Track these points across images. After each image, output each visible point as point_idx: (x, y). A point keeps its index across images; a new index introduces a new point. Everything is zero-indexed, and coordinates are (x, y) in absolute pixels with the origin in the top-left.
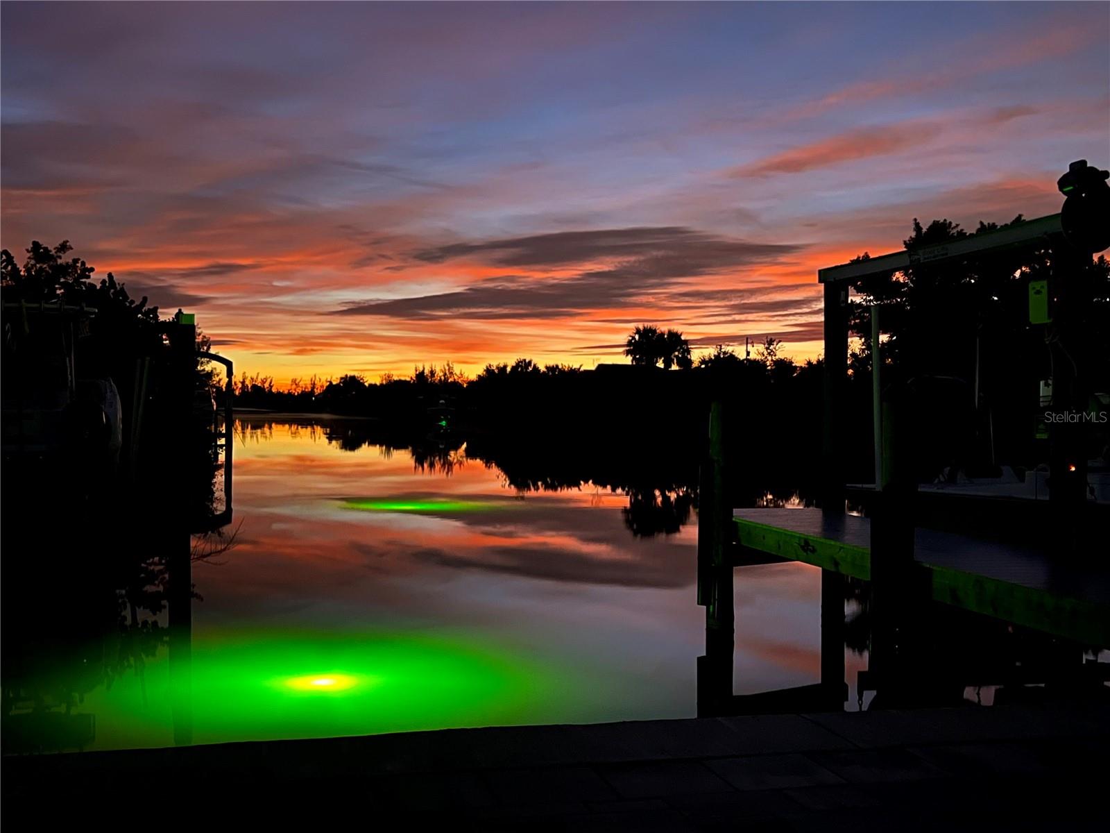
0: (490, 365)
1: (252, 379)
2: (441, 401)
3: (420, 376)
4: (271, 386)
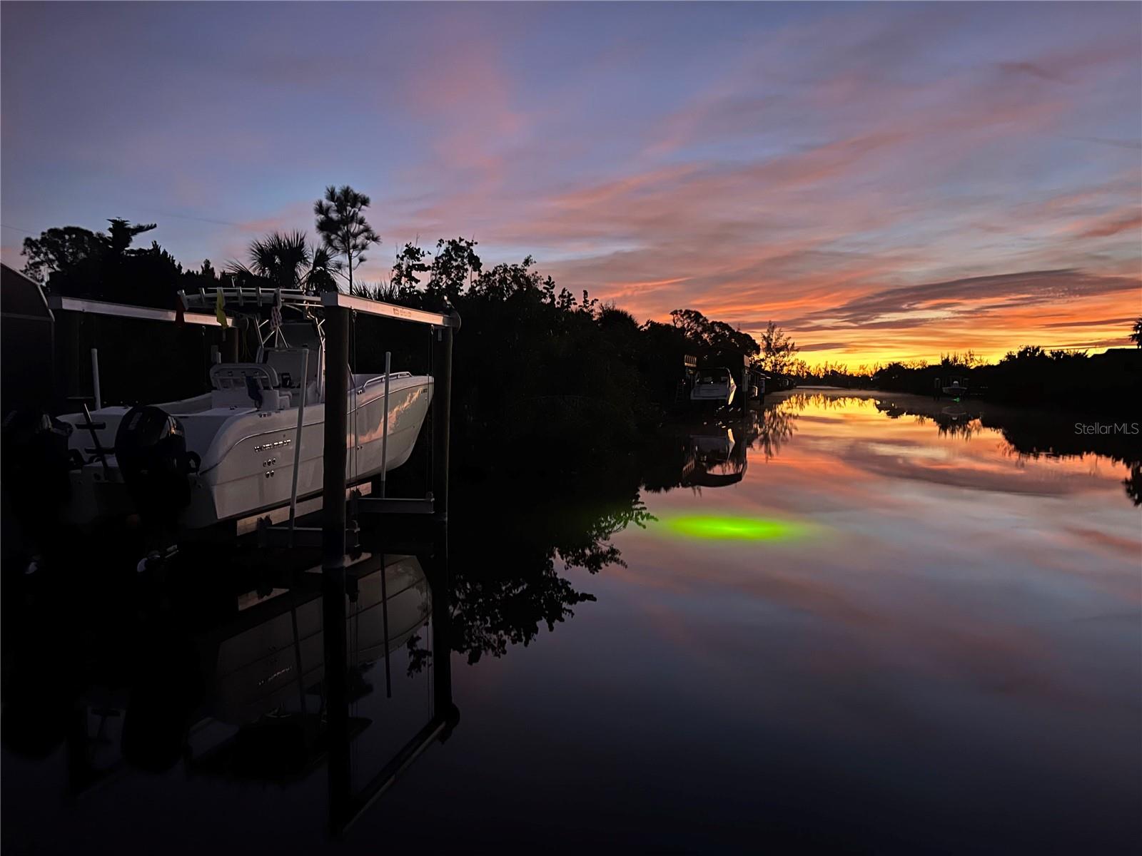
0: (1011, 352)
1: (832, 366)
2: (955, 382)
3: (946, 362)
4: (846, 371)
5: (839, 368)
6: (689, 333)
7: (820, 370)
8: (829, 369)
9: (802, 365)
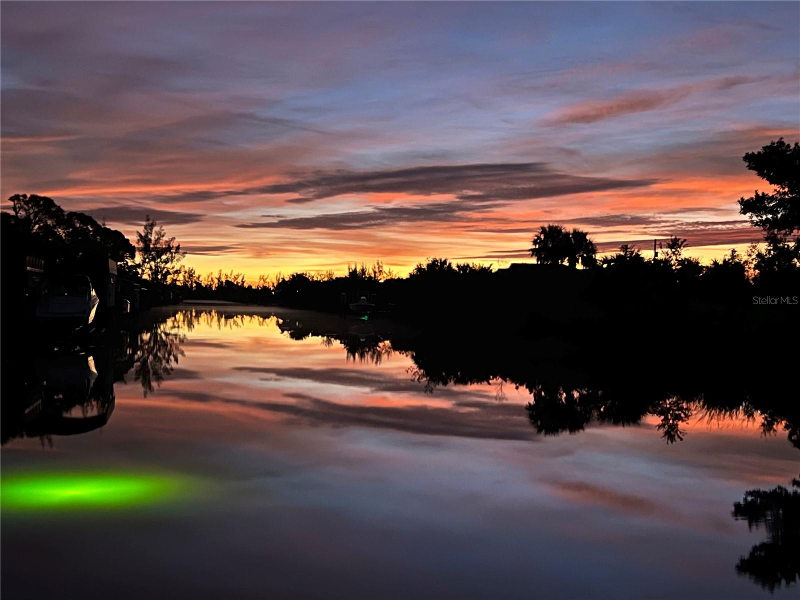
0: (422, 264)
1: (226, 276)
2: (362, 298)
3: (353, 273)
4: (243, 282)
5: (236, 278)
6: (37, 226)
7: (212, 280)
8: (223, 280)
9: (191, 274)
